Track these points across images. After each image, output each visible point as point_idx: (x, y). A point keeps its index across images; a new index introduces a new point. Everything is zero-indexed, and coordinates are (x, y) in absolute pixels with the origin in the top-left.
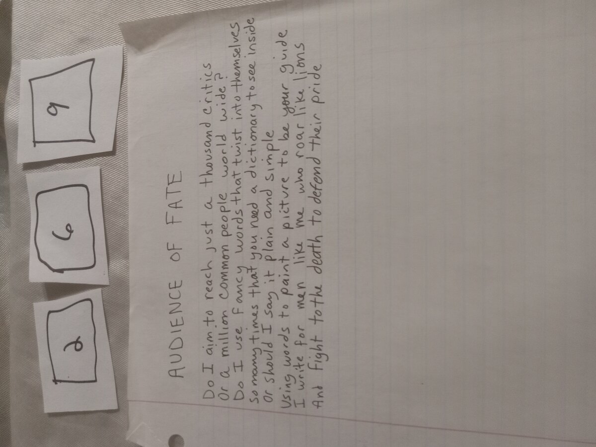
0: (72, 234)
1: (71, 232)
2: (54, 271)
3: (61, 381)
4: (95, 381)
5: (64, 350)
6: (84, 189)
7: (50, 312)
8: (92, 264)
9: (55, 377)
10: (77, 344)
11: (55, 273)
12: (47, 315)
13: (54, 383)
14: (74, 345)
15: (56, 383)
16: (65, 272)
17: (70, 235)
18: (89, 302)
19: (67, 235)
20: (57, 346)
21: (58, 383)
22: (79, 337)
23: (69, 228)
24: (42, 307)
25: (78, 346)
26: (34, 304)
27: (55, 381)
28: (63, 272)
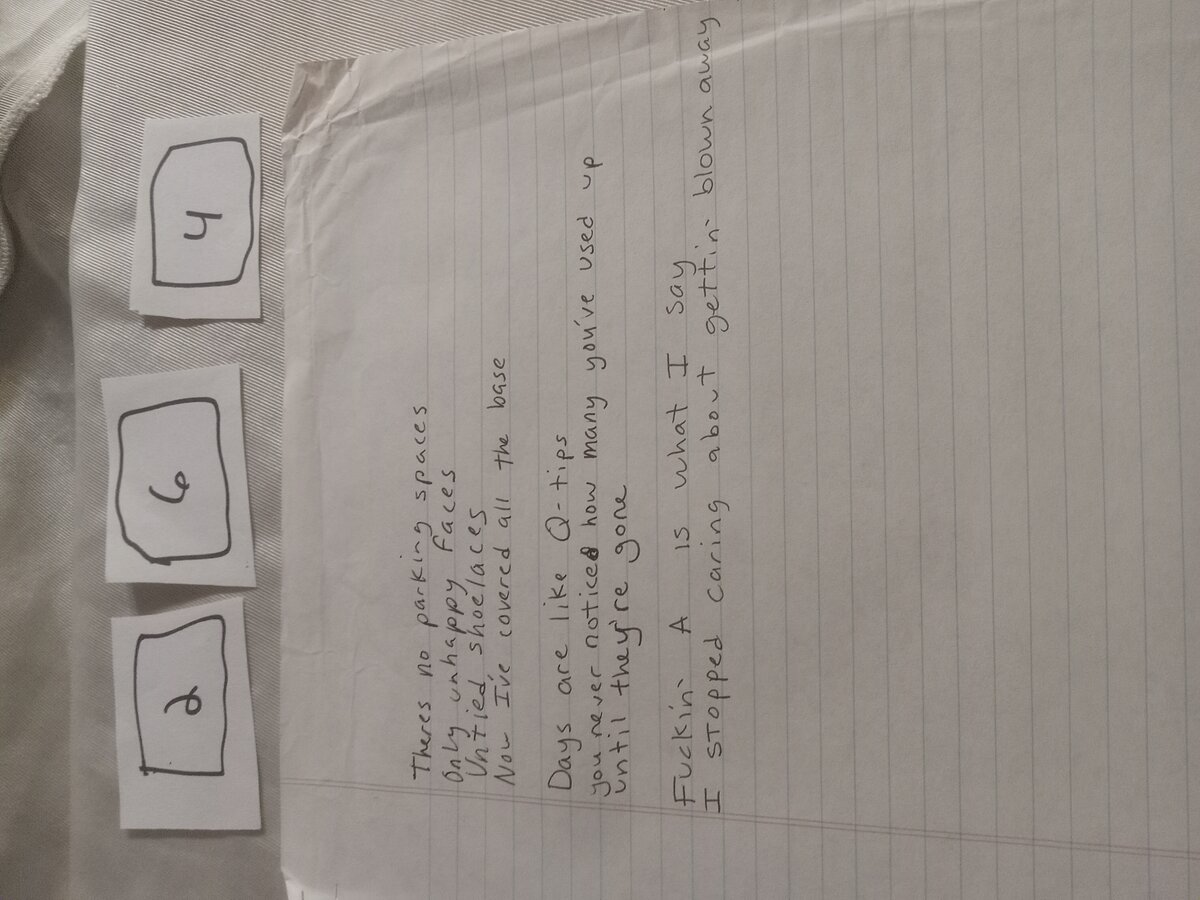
0: (187, 491)
1: (185, 487)
2: (153, 560)
3: (155, 770)
4: (221, 773)
5: (166, 710)
6: (210, 406)
7: (143, 637)
8: (225, 547)
9: (144, 762)
10: (191, 700)
11: (155, 564)
12: (135, 643)
13: (142, 773)
14: (184, 702)
15: (146, 774)
16: (173, 562)
17: (184, 492)
18: (218, 622)
19: (176, 492)
20: (151, 703)
21: (151, 773)
22: (195, 688)
23: (180, 479)
24: (126, 627)
25: (193, 705)
26: (113, 619)
27: (145, 769)
28: (169, 564)
